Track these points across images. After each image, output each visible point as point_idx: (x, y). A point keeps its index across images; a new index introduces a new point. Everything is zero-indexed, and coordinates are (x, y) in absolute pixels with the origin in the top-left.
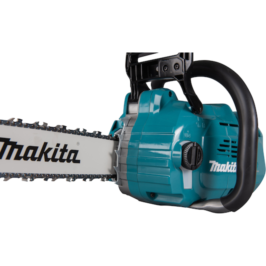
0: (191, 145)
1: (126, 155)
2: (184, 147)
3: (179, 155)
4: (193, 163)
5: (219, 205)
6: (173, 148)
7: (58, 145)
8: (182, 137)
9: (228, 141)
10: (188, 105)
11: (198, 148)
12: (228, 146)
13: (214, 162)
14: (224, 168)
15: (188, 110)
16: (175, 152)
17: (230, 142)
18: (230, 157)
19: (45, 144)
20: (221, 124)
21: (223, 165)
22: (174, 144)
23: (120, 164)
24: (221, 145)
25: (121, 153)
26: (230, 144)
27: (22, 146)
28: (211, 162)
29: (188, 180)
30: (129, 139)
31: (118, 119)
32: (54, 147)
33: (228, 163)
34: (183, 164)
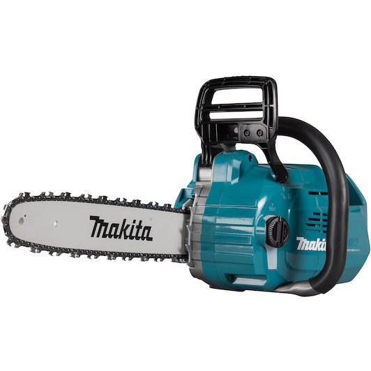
0: (277, 220)
1: (200, 231)
2: (268, 222)
3: (263, 231)
4: (278, 240)
5: (307, 287)
6: (256, 224)
7: (134, 222)
8: (265, 211)
9: (319, 214)
10: (272, 172)
11: (284, 223)
12: (319, 220)
13: (302, 239)
14: (314, 246)
15: (272, 178)
16: (258, 228)
17: (321, 215)
18: (321, 232)
19: (125, 220)
20: (310, 193)
21: (312, 242)
22: (257, 219)
23: (192, 242)
24: (310, 219)
25: (193, 229)
26: (321, 217)
27: (107, 224)
28: (298, 238)
29: (273, 259)
30: (203, 213)
31: (185, 187)
32: (131, 224)
33: (319, 239)
34: (268, 242)
